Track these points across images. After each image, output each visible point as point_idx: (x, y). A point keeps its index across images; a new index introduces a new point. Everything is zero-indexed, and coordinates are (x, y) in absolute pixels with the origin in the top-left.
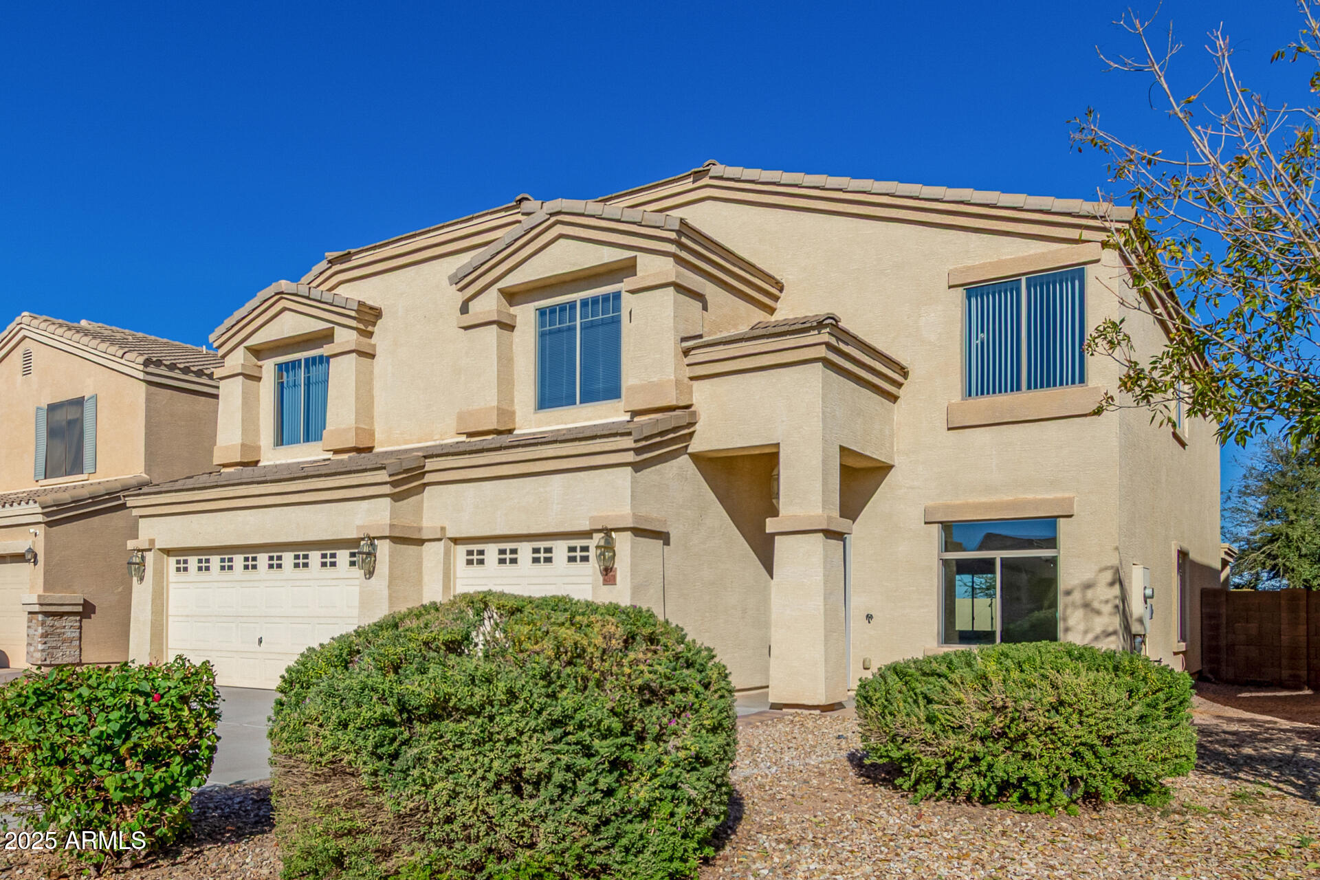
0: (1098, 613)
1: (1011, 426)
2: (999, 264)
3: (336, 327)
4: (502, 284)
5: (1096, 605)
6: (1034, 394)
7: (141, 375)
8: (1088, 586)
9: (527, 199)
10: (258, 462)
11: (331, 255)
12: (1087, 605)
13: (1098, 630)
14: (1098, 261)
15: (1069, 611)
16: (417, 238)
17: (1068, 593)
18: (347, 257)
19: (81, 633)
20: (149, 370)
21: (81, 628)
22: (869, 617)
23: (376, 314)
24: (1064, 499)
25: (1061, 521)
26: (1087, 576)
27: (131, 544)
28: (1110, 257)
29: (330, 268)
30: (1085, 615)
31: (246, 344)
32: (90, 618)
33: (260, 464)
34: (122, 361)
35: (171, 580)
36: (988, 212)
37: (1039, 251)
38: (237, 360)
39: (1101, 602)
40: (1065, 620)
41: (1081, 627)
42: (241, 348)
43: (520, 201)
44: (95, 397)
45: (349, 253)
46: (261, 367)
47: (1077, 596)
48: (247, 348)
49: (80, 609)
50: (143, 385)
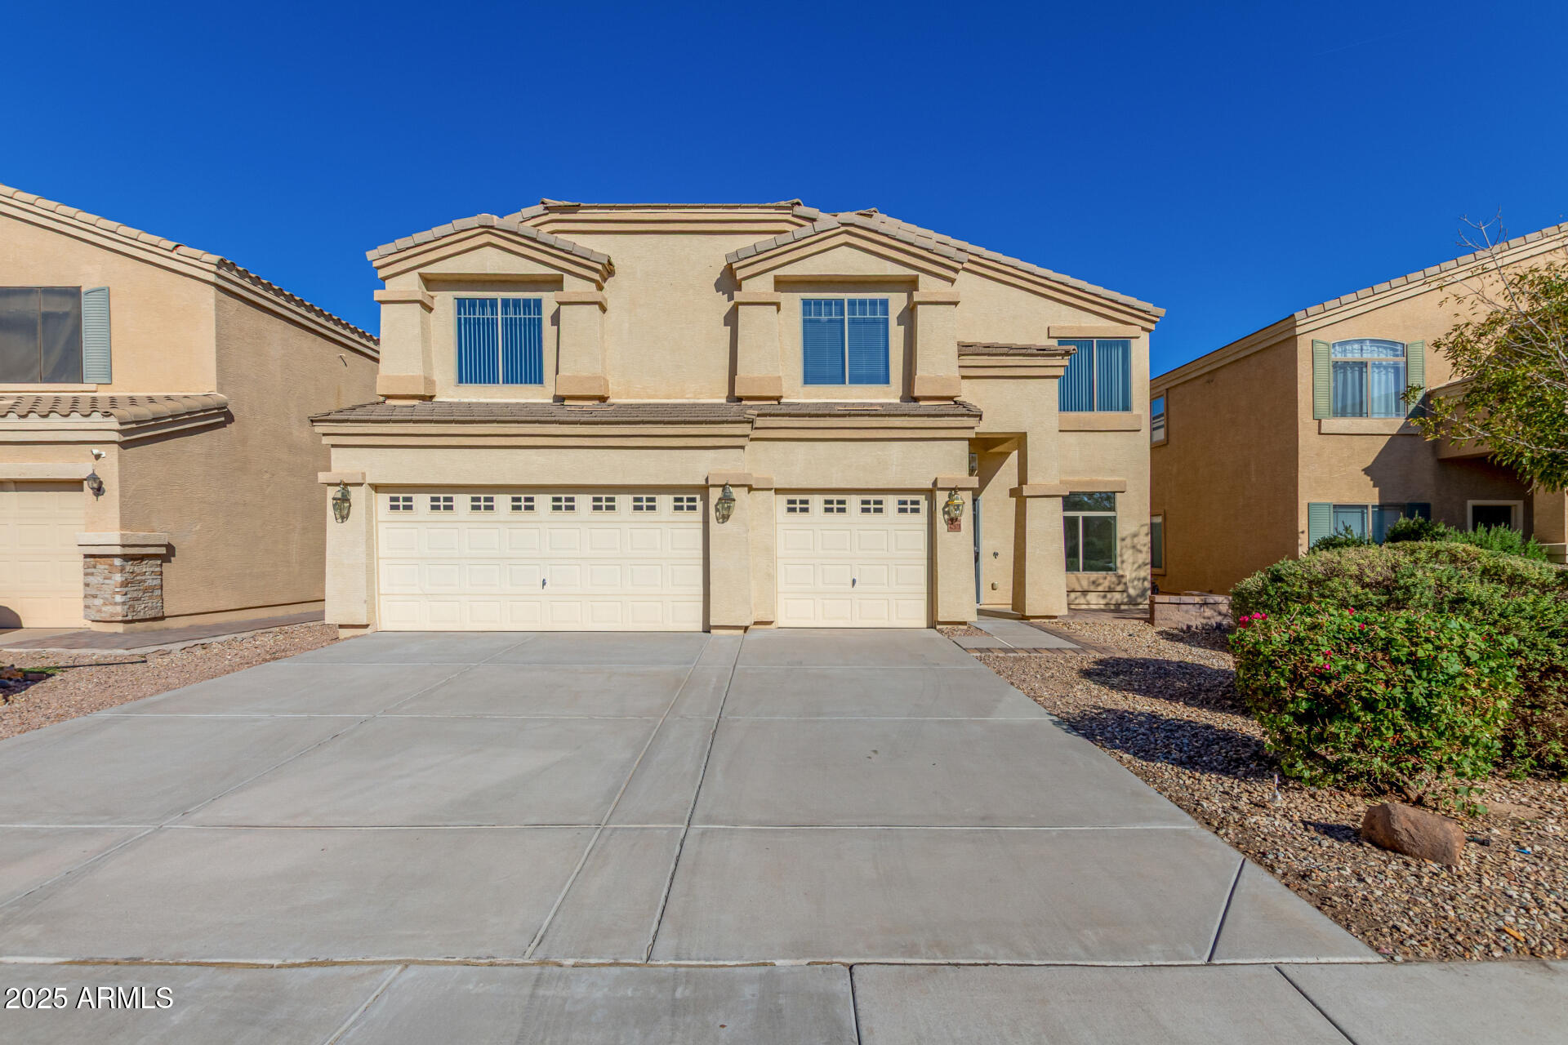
0: (1140, 551)
1: (1088, 433)
2: (1080, 329)
3: (566, 276)
4: (778, 272)
5: (1139, 547)
6: (1102, 413)
7: (212, 278)
8: (1135, 535)
9: (798, 204)
10: (432, 397)
11: (551, 202)
12: (1134, 547)
13: (1140, 562)
14: (1138, 338)
15: (1124, 550)
16: (668, 210)
17: (1123, 540)
18: (574, 209)
19: (162, 580)
20: (223, 272)
21: (161, 574)
22: (996, 555)
23: (609, 270)
24: (1121, 482)
25: (1118, 495)
26: (1133, 529)
27: (323, 477)
28: (1145, 336)
29: (547, 214)
30: (1133, 554)
31: (421, 270)
32: (170, 562)
33: (435, 400)
34: (174, 255)
35: (380, 519)
36: (1078, 294)
37: (1104, 325)
38: (410, 285)
39: (1141, 545)
40: (1121, 555)
41: (1131, 560)
42: (415, 274)
43: (794, 205)
44: (105, 292)
45: (579, 206)
46: (432, 297)
47: (1128, 542)
48: (420, 275)
49: (163, 551)
50: (212, 289)
